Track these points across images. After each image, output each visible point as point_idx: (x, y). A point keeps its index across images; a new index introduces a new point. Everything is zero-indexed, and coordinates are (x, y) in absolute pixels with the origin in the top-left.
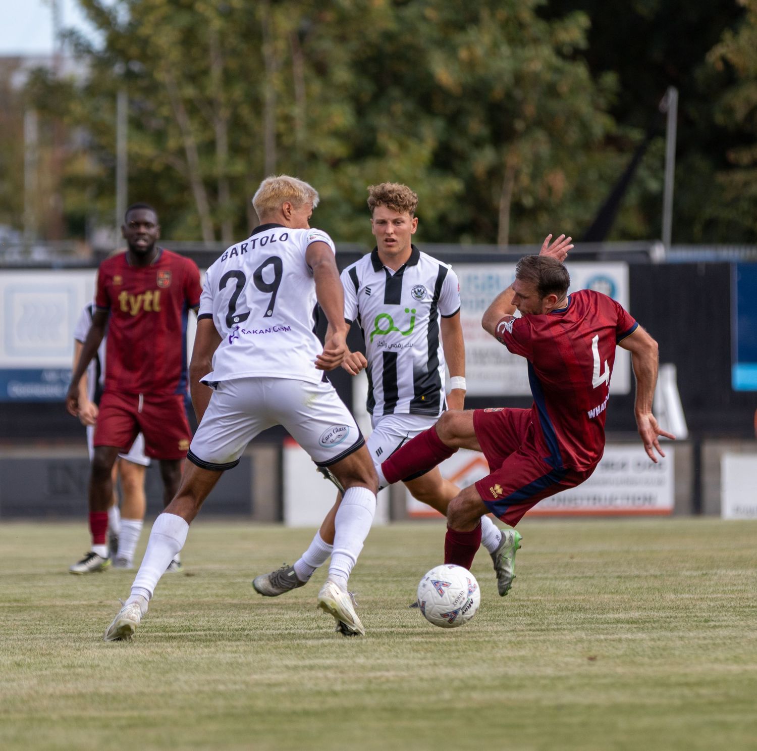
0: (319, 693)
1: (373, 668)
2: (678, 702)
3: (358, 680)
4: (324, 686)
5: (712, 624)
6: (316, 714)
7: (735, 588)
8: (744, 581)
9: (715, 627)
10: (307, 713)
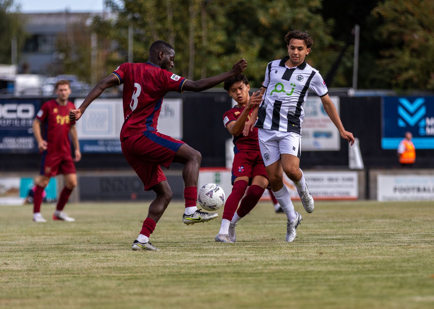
0: (208, 267)
1: (231, 257)
2: (355, 270)
3: (224, 262)
4: (209, 264)
5: (371, 240)
6: (207, 274)
7: (381, 227)
8: (385, 224)
9: (372, 241)
10: (202, 274)
